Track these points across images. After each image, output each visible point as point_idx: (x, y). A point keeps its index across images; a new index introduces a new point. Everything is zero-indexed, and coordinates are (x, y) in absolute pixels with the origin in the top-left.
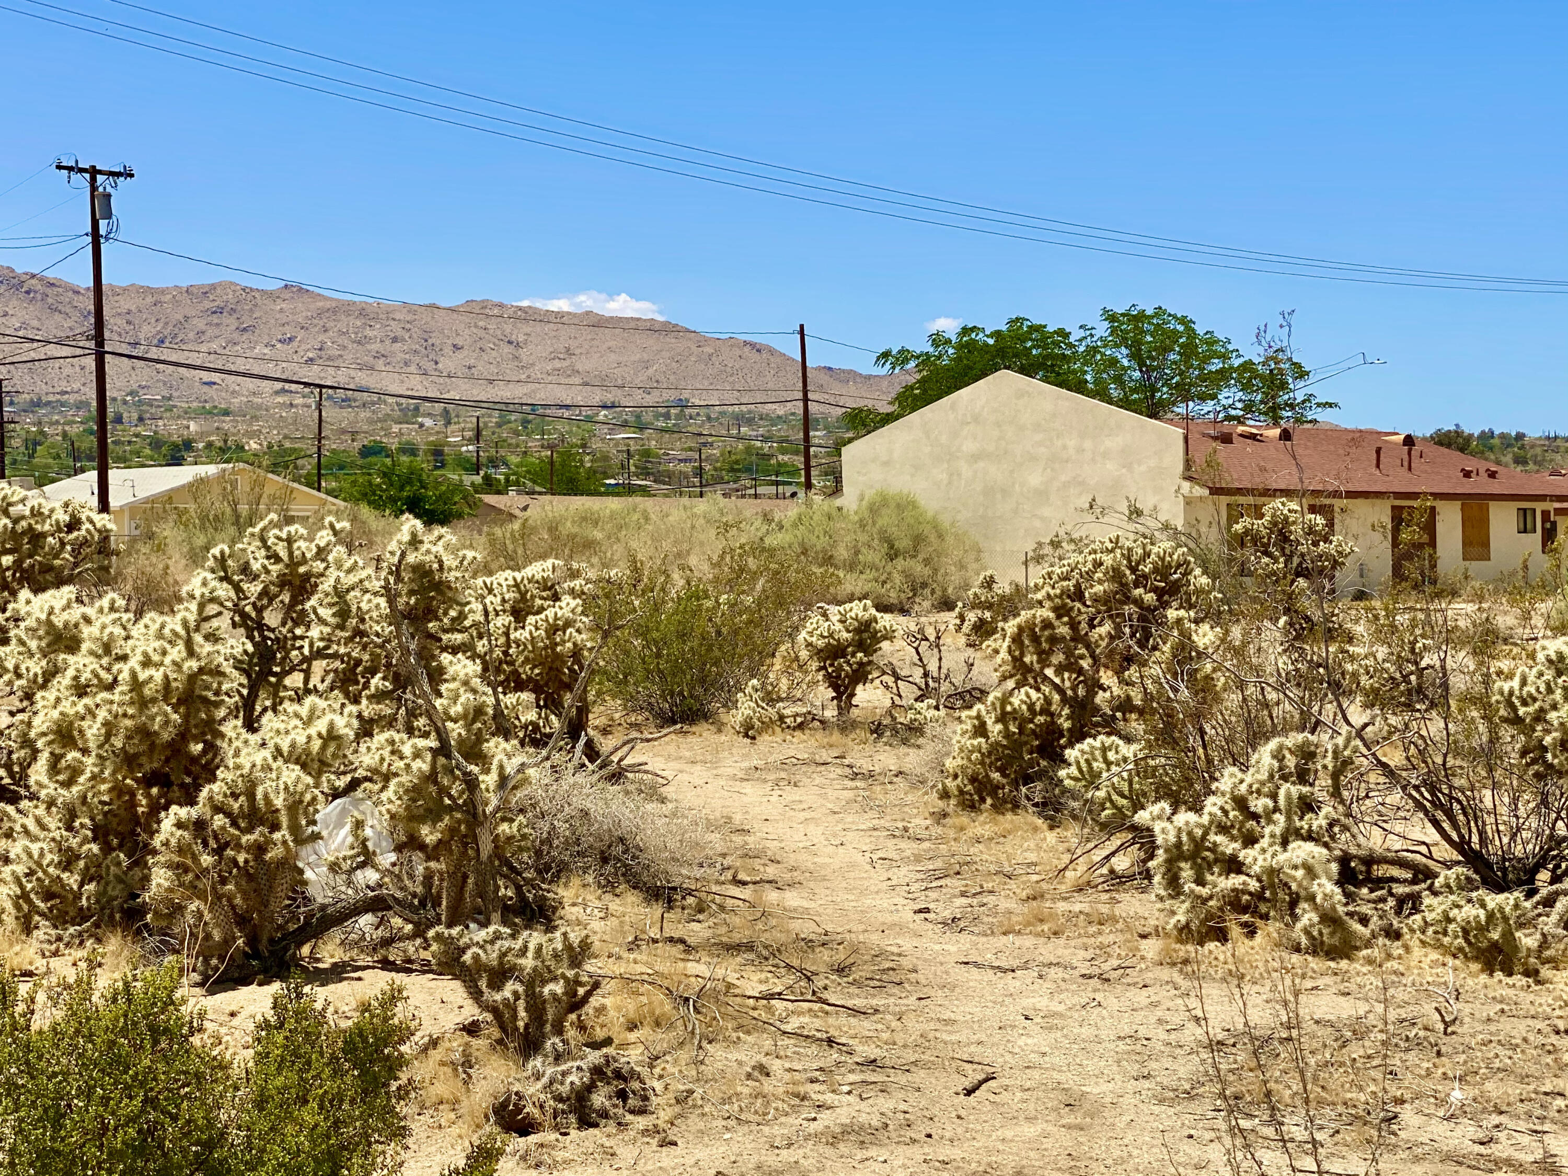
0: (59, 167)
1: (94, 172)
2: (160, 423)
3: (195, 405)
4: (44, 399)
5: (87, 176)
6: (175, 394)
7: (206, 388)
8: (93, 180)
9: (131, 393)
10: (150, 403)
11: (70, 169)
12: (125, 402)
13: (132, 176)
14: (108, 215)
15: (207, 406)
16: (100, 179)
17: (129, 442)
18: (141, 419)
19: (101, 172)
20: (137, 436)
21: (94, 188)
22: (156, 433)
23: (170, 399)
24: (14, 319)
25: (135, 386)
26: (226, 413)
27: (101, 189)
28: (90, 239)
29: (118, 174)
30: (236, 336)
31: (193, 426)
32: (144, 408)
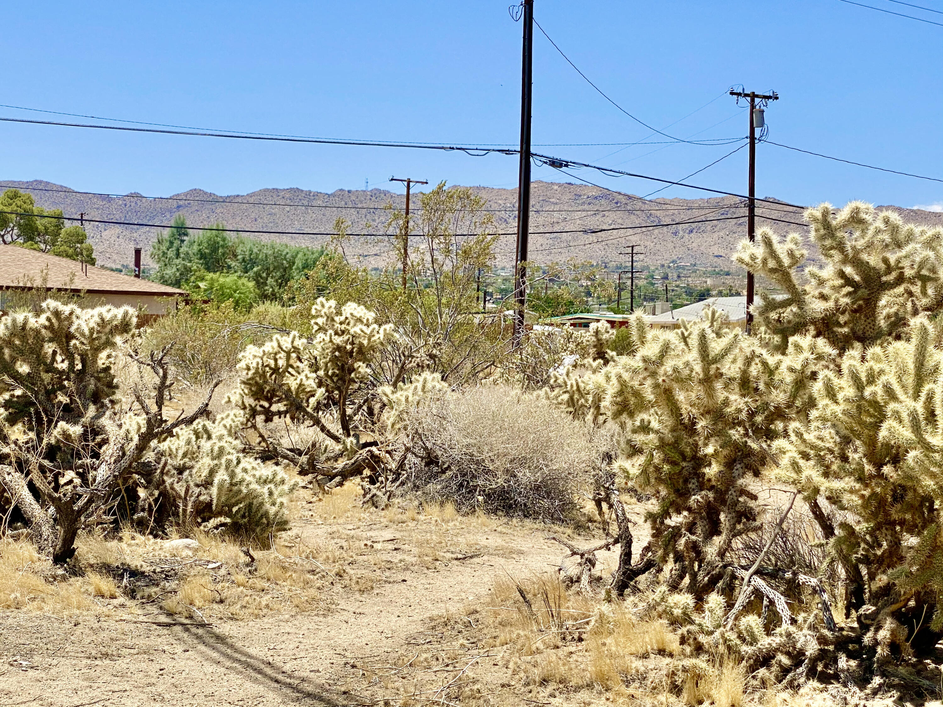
0: (732, 93)
1: (753, 96)
2: (690, 279)
3: (709, 269)
4: (623, 265)
5: (749, 99)
6: (698, 263)
7: (716, 259)
8: (753, 101)
9: (673, 262)
10: (683, 268)
11: (739, 94)
12: (669, 267)
13: (777, 98)
14: (762, 123)
15: (717, 270)
16: (757, 100)
17: (673, 290)
18: (679, 277)
19: (757, 96)
20: (677, 286)
21: (753, 107)
22: (688, 285)
23: (695, 265)
24: (608, 218)
25: (675, 258)
26: (728, 274)
27: (758, 107)
28: (748, 140)
29: (769, 97)
30: (735, 228)
31: (709, 282)
32: (681, 270)
